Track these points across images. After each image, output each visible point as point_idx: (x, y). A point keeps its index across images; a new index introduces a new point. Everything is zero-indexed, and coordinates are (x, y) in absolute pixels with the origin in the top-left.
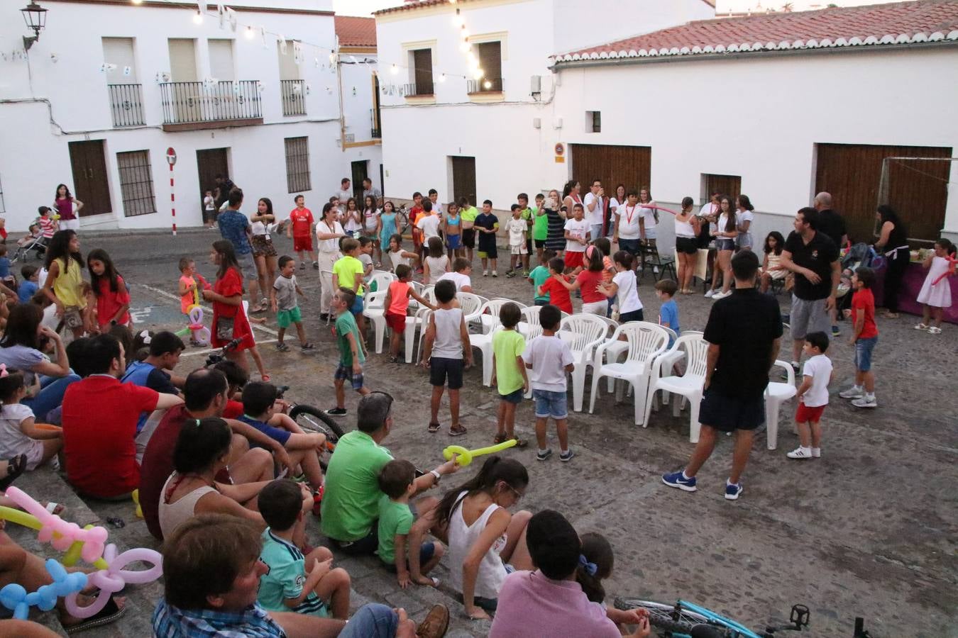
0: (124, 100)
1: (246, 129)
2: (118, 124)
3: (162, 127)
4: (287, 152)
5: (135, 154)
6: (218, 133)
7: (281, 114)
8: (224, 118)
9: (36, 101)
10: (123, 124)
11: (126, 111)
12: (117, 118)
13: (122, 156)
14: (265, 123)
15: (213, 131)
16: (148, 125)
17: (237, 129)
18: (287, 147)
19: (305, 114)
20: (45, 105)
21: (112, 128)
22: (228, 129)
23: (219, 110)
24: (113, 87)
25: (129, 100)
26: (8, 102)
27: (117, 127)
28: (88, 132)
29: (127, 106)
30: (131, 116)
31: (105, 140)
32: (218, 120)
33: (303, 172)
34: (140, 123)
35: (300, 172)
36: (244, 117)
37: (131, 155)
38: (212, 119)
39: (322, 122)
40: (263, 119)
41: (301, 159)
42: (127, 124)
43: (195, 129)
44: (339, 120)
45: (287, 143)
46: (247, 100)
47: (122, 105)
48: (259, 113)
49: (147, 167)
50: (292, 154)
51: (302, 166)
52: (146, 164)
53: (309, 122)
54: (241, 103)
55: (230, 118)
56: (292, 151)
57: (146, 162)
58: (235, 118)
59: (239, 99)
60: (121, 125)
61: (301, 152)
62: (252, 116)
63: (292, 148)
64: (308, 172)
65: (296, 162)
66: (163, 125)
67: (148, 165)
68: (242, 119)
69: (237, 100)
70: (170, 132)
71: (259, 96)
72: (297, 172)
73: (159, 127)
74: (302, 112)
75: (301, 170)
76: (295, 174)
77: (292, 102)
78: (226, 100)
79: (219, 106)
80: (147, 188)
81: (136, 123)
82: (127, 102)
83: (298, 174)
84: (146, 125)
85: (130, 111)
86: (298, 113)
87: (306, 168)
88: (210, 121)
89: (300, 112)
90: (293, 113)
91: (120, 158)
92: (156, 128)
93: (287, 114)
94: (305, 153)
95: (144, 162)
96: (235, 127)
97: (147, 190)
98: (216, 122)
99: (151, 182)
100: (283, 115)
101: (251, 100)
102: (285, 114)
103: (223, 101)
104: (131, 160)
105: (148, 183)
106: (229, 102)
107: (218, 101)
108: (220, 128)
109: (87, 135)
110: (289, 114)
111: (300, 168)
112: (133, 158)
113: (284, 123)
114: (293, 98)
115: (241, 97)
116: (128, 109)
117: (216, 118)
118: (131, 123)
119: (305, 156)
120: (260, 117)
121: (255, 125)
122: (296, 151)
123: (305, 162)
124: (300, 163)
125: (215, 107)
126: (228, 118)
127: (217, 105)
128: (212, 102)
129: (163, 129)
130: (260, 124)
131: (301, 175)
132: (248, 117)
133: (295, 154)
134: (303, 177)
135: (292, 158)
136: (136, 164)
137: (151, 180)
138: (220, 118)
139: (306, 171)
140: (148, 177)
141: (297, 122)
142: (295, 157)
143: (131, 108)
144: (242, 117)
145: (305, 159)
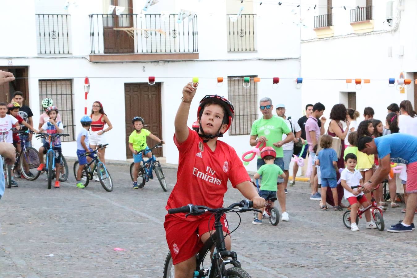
0: (52, 29)
1: (184, 63)
2: (43, 52)
3: (88, 58)
5: (58, 83)
7: (226, 49)
8: (154, 51)
10: (48, 52)
11: (52, 40)
12: (43, 46)
13: (44, 83)
14: (201, 58)
15: (144, 65)
16: (73, 56)
17: (171, 64)
18: (230, 86)
21: (37, 56)
22: (161, 63)
23: (149, 43)
24: (41, 16)
25: (56, 29)
27: (42, 55)
28: (11, 58)
29: (54, 35)
30: (58, 45)
31: (29, 66)
32: (146, 53)
33: (249, 113)
34: (66, 52)
35: (246, 114)
36: (177, 51)
37: (54, 83)
38: (140, 52)
39: (275, 60)
40: (198, 54)
41: (248, 99)
42: (52, 52)
43: (124, 61)
44: (298, 59)
45: (231, 81)
46: (181, 34)
47: (48, 34)
48: (196, 48)
49: (70, 96)
50: (237, 94)
51: (249, 107)
52: (70, 93)
53: (260, 60)
54: (175, 37)
55: (161, 51)
56: (237, 90)
57: (70, 91)
58: (167, 52)
59: (172, 32)
60: (46, 53)
61: (248, 92)
62: (187, 51)
63: (237, 87)
64: (255, 115)
65: (241, 103)
66: (90, 56)
67: (72, 94)
68: (175, 53)
69: (170, 34)
70: (97, 63)
71: (195, 30)
72: (241, 114)
73: (85, 57)
74: (252, 49)
75: (247, 112)
76: (239, 116)
77: (240, 38)
78: (157, 32)
79: (149, 39)
80: (68, 117)
81: (62, 52)
82: (54, 31)
83: (243, 115)
84: (72, 54)
85: (56, 40)
86: (246, 50)
87: (254, 110)
88: (138, 53)
89: (248, 49)
90: (240, 50)
91: (42, 85)
92: (83, 58)
93: (232, 50)
94: (254, 94)
95: (67, 91)
96: (169, 61)
97: (68, 119)
98: (144, 55)
99: (74, 111)
100: (228, 51)
101: (186, 34)
102: (230, 50)
103: (153, 34)
104: (54, 88)
105: (71, 111)
106: (160, 35)
107: (148, 34)
108: (152, 62)
109: (10, 61)
110: (234, 50)
111: (246, 110)
112: (56, 86)
113: (228, 60)
114: (242, 33)
115: (174, 31)
116: (54, 38)
117: (145, 51)
118: (57, 52)
119: (253, 97)
120: (196, 52)
121: (193, 61)
122: (241, 90)
123: (253, 103)
124: (246, 104)
125: (144, 39)
126: (159, 51)
127: (147, 38)
128: (142, 35)
129: (89, 59)
130: (197, 60)
131: (246, 116)
132: (182, 51)
133: (241, 93)
134: (249, 119)
135: (237, 97)
136: (59, 93)
137: (74, 109)
138: (149, 51)
139: (253, 113)
140: (70, 106)
141: (245, 60)
142: (241, 97)
143: (57, 37)
144: (175, 51)
145: (253, 100)
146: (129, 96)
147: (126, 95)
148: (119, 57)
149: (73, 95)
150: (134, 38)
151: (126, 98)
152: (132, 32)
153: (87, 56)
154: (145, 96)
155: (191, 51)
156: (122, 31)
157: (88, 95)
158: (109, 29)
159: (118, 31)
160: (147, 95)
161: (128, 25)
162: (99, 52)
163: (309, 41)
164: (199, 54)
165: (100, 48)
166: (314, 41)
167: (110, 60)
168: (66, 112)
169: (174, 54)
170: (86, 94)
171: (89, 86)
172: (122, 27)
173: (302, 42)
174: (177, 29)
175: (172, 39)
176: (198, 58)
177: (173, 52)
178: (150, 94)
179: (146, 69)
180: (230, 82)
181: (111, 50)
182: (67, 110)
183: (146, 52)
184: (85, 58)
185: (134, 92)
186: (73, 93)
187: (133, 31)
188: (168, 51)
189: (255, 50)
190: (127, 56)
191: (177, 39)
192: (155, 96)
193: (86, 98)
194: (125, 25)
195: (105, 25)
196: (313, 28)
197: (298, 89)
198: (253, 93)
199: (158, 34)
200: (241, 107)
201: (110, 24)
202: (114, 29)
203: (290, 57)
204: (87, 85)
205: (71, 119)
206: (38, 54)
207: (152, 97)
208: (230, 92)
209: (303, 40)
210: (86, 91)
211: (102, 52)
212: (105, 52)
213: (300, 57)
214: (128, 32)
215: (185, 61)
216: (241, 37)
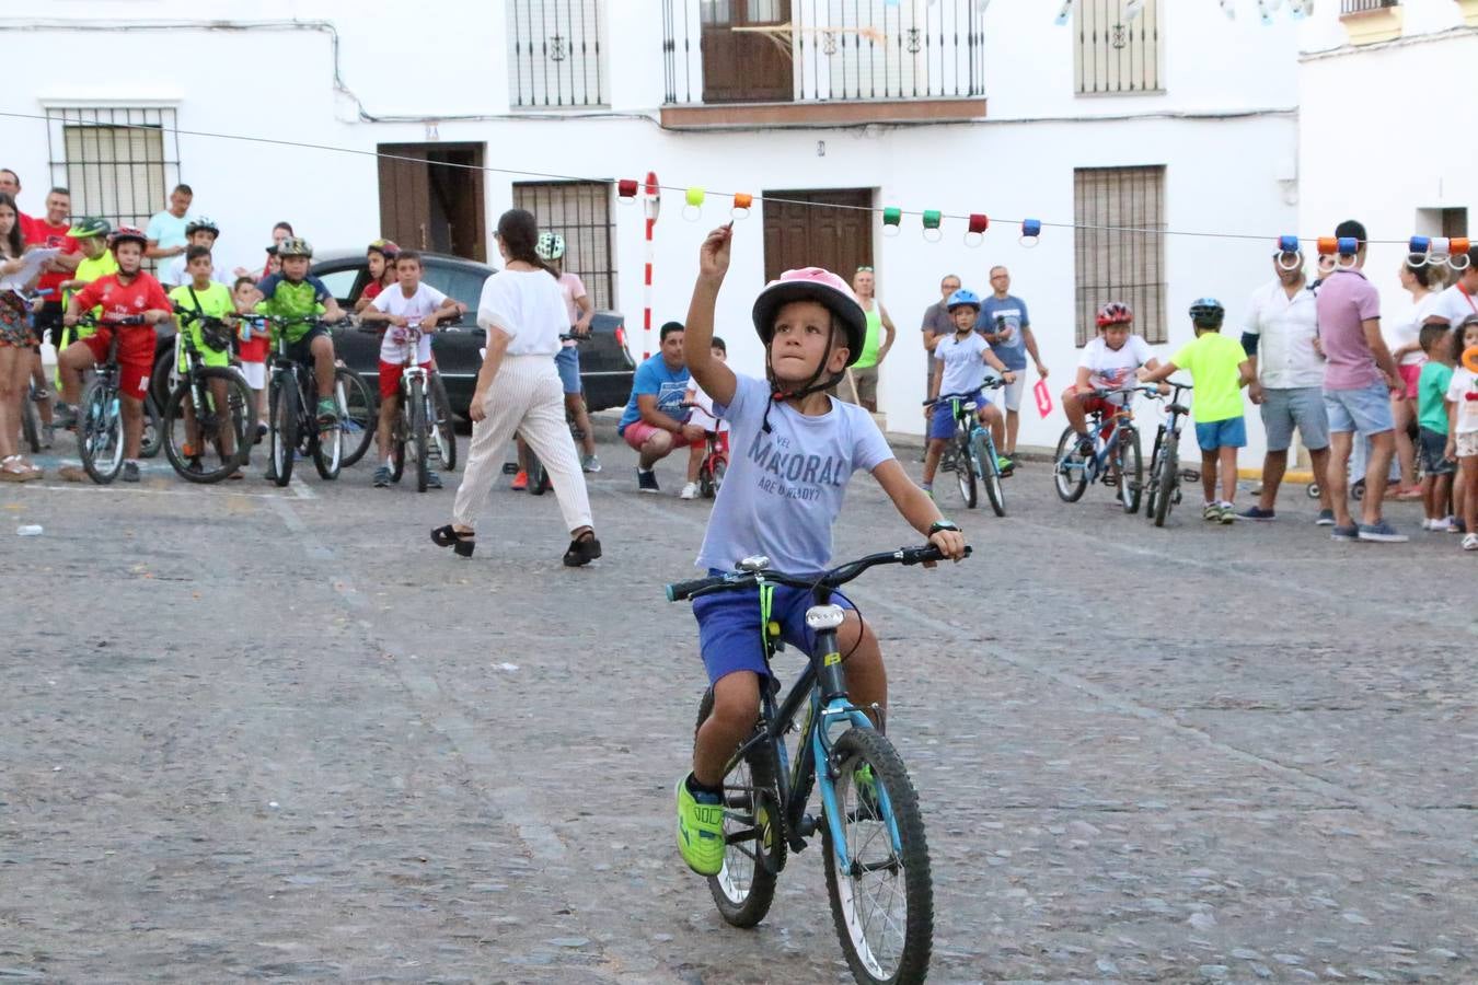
0: (551, 33)
1: (942, 129)
2: (527, 101)
3: (658, 117)
4: (1080, 215)
5: (570, 191)
6: (840, 144)
7: (1070, 87)
8: (852, 94)
9: (300, 26)
10: (540, 100)
11: (552, 65)
12: (526, 81)
13: (528, 193)
14: (993, 112)
15: (821, 135)
16: (614, 109)
18: (1080, 197)
19: (1157, 90)
20: (324, 40)
21: (508, 112)
22: (872, 131)
23: (837, 71)
25: (563, 33)
26: (225, 26)
27: (522, 110)
28: (435, 120)
29: (557, 50)
30: (566, 82)
31: (486, 143)
32: (829, 101)
33: (1138, 281)
34: (592, 100)
35: (1128, 281)
36: (922, 93)
37: (558, 193)
38: (809, 97)
39: (1222, 117)
40: (984, 101)
41: (1137, 238)
42: (553, 101)
43: (761, 125)
44: (1291, 114)
45: (1084, 182)
46: (935, 40)
47: (541, 47)
48: (977, 84)
49: (603, 230)
50: (1102, 221)
51: (1137, 263)
52: (604, 223)
53: (1173, 116)
54: (914, 52)
55: (873, 95)
56: (1102, 210)
57: (604, 216)
58: (890, 94)
59: (906, 36)
60: (533, 103)
61: (1136, 216)
62: (950, 93)
63: (1102, 202)
64: (1157, 285)
65: (1115, 250)
66: (662, 111)
67: (608, 226)
68: (915, 99)
69: (900, 41)
70: (682, 130)
71: (977, 31)
72: (1115, 281)
73: (651, 115)
74: (1149, 85)
75: (1133, 277)
76: (1109, 287)
77: (1113, 52)
78: (861, 38)
79: (837, 58)
80: (599, 292)
81: (579, 100)
82: (557, 39)
83: (1121, 287)
84: (608, 106)
85: (565, 64)
86: (1132, 87)
87: (1154, 272)
88: (804, 102)
89: (1138, 85)
90: (1113, 87)
91: (521, 198)
92: (641, 117)
93: (1089, 88)
94: (1153, 221)
95: (595, 216)
96: (896, 125)
97: (599, 300)
98: (822, 106)
99: (614, 275)
100: (1076, 93)
101: (949, 40)
102: (1083, 89)
103: (850, 41)
104: (557, 208)
105: (605, 277)
106: (872, 45)
107: (834, 42)
108: (845, 127)
109: (432, 128)
110: (1095, 89)
111: (1129, 268)
112: (564, 202)
113: (1076, 120)
114: (1119, 37)
115: (914, 31)
116: (558, 60)
117: (824, 95)
118: (566, 100)
119: (1150, 230)
120: (980, 97)
121: (968, 122)
122: (1114, 212)
123: (1150, 250)
124: (1129, 251)
125: (823, 60)
126: (866, 94)
127: (830, 54)
128: (816, 45)
129: (659, 122)
130: (982, 119)
131: (1129, 290)
132: (936, 93)
133: (1115, 220)
134: (1138, 298)
135: (1102, 234)
136: (572, 220)
137: (614, 269)
138: (838, 94)
139: (1151, 280)
140: (604, 260)
141: (1127, 118)
142: (1115, 233)
143: (568, 56)
144: (915, 94)
145: (1150, 239)
146: (776, 230)
147: (766, 227)
148: (748, 113)
149: (612, 229)
150: (791, 52)
151: (766, 235)
152: (787, 37)
153: (654, 111)
154: (823, 230)
155: (964, 92)
156: (757, 33)
157: (654, 228)
158: (720, 31)
159: (743, 35)
160: (829, 226)
161: (776, 18)
162: (689, 99)
163: (1324, 56)
164: (988, 103)
165: (691, 87)
166: (1340, 55)
167: (720, 122)
168: (590, 277)
169: (913, 103)
170: (650, 223)
171: (658, 199)
172: (758, 24)
173: (1301, 57)
174: (921, 25)
175: (908, 57)
176: (984, 114)
177: (908, 95)
178: (839, 223)
179: (828, 149)
180: (1080, 188)
181: (724, 95)
182: (594, 273)
183: (827, 96)
184: (648, 118)
185: (793, 217)
186: (612, 222)
187: (791, 35)
188: (893, 94)
189: (1160, 86)
190: (771, 111)
191: (922, 55)
192: (854, 229)
193: (649, 236)
194: (765, 16)
195: (708, 19)
196: (1337, 14)
197: (1291, 204)
198: (1150, 220)
199: (864, 43)
200: (1115, 260)
201: (723, 16)
202: (734, 29)
203: (1267, 107)
204: (653, 197)
205: (606, 300)
206: (513, 107)
207: (844, 231)
208: (1080, 216)
209: (1309, 51)
210: (650, 216)
211: (697, 98)
212: (706, 99)
213: (1298, 107)
214: (774, 39)
215: (947, 123)
216: (1116, 50)
